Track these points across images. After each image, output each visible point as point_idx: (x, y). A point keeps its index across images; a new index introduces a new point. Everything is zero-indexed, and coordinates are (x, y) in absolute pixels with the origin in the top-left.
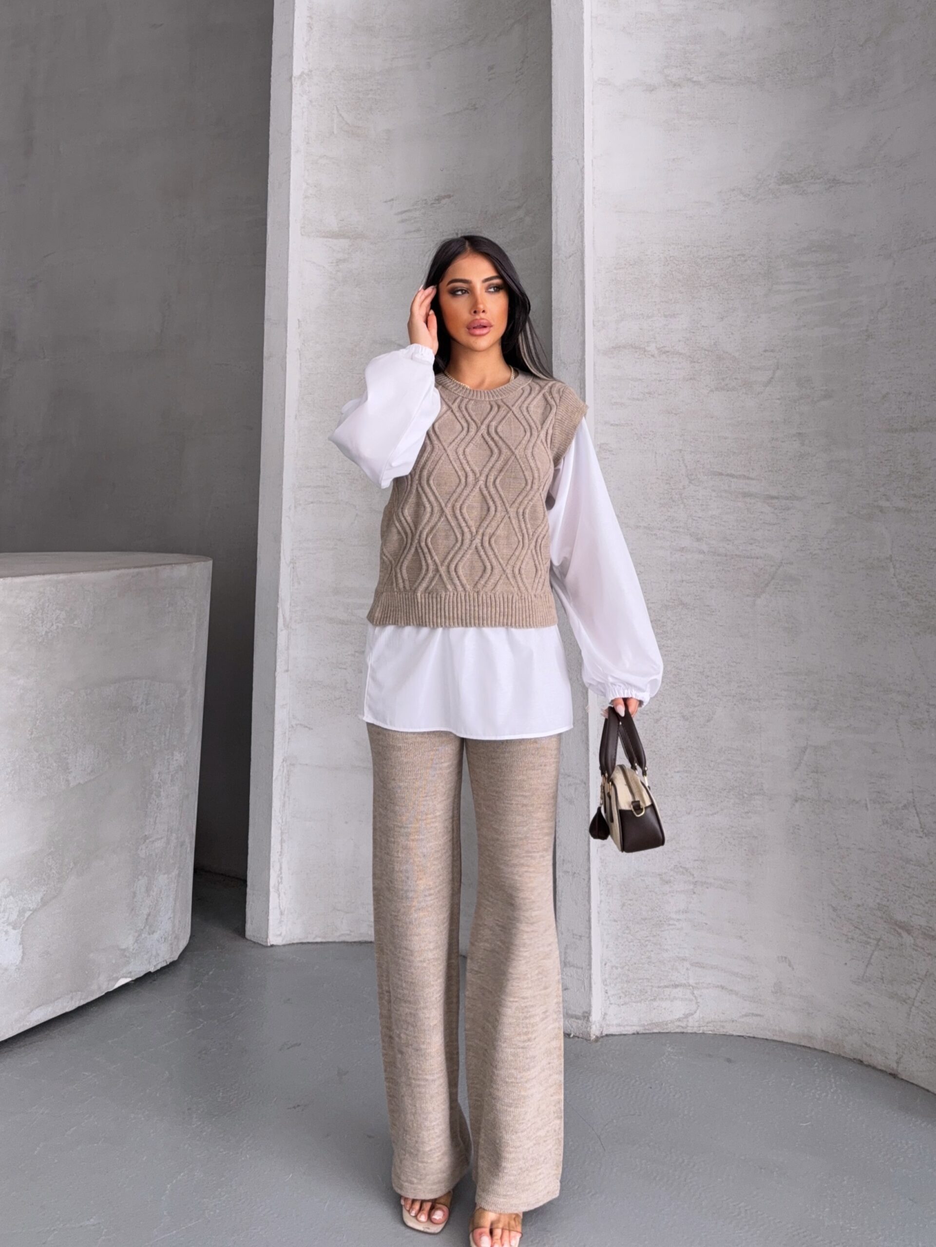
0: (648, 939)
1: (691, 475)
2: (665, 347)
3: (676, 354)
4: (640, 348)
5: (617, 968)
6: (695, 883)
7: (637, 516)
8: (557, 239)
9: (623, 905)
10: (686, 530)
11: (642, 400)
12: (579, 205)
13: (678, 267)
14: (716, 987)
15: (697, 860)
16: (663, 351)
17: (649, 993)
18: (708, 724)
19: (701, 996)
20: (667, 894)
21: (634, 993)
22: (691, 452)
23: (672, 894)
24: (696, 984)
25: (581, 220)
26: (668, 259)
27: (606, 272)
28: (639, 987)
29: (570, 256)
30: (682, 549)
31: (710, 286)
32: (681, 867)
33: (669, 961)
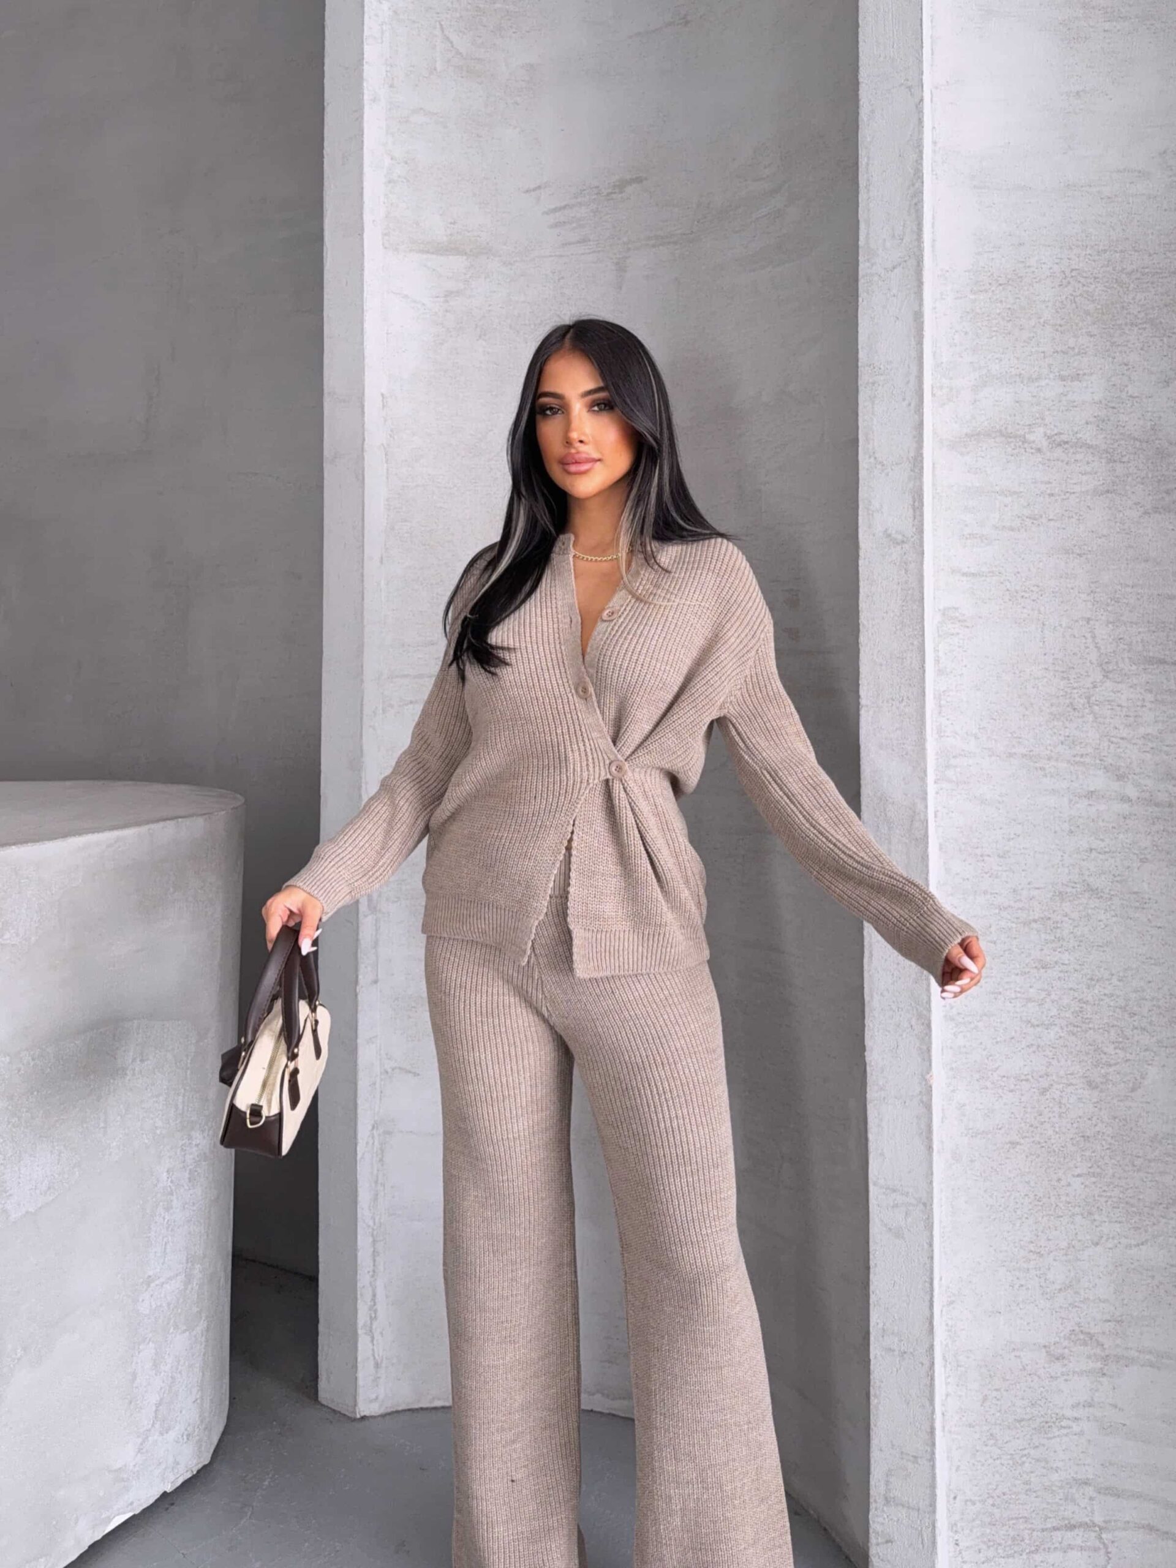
0: (1025, 1452)
1: (1106, 663)
2: (1061, 434)
3: (1081, 447)
4: (1015, 437)
5: (974, 1503)
6: (1106, 1359)
7: (1009, 735)
8: (868, 234)
9: (985, 1399)
10: (1098, 761)
11: (1019, 531)
12: (912, 172)
13: (1085, 288)
14: (1139, 1528)
15: (1110, 1321)
16: (1057, 442)
17: (1027, 1541)
18: (1133, 1094)
19: (1113, 1542)
20: (1057, 1378)
21: (1003, 1542)
22: (1109, 622)
23: (1065, 1377)
24: (1105, 1522)
25: (915, 200)
26: (1068, 273)
27: (956, 299)
28: (1012, 1533)
29: (894, 268)
30: (1090, 795)
31: (1145, 323)
32: (1082, 1332)
33: (1061, 1487)
